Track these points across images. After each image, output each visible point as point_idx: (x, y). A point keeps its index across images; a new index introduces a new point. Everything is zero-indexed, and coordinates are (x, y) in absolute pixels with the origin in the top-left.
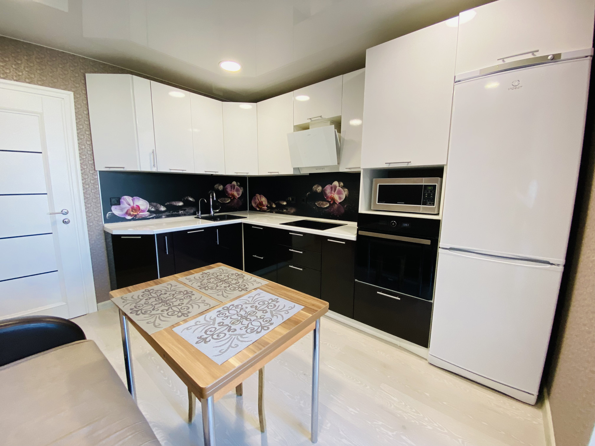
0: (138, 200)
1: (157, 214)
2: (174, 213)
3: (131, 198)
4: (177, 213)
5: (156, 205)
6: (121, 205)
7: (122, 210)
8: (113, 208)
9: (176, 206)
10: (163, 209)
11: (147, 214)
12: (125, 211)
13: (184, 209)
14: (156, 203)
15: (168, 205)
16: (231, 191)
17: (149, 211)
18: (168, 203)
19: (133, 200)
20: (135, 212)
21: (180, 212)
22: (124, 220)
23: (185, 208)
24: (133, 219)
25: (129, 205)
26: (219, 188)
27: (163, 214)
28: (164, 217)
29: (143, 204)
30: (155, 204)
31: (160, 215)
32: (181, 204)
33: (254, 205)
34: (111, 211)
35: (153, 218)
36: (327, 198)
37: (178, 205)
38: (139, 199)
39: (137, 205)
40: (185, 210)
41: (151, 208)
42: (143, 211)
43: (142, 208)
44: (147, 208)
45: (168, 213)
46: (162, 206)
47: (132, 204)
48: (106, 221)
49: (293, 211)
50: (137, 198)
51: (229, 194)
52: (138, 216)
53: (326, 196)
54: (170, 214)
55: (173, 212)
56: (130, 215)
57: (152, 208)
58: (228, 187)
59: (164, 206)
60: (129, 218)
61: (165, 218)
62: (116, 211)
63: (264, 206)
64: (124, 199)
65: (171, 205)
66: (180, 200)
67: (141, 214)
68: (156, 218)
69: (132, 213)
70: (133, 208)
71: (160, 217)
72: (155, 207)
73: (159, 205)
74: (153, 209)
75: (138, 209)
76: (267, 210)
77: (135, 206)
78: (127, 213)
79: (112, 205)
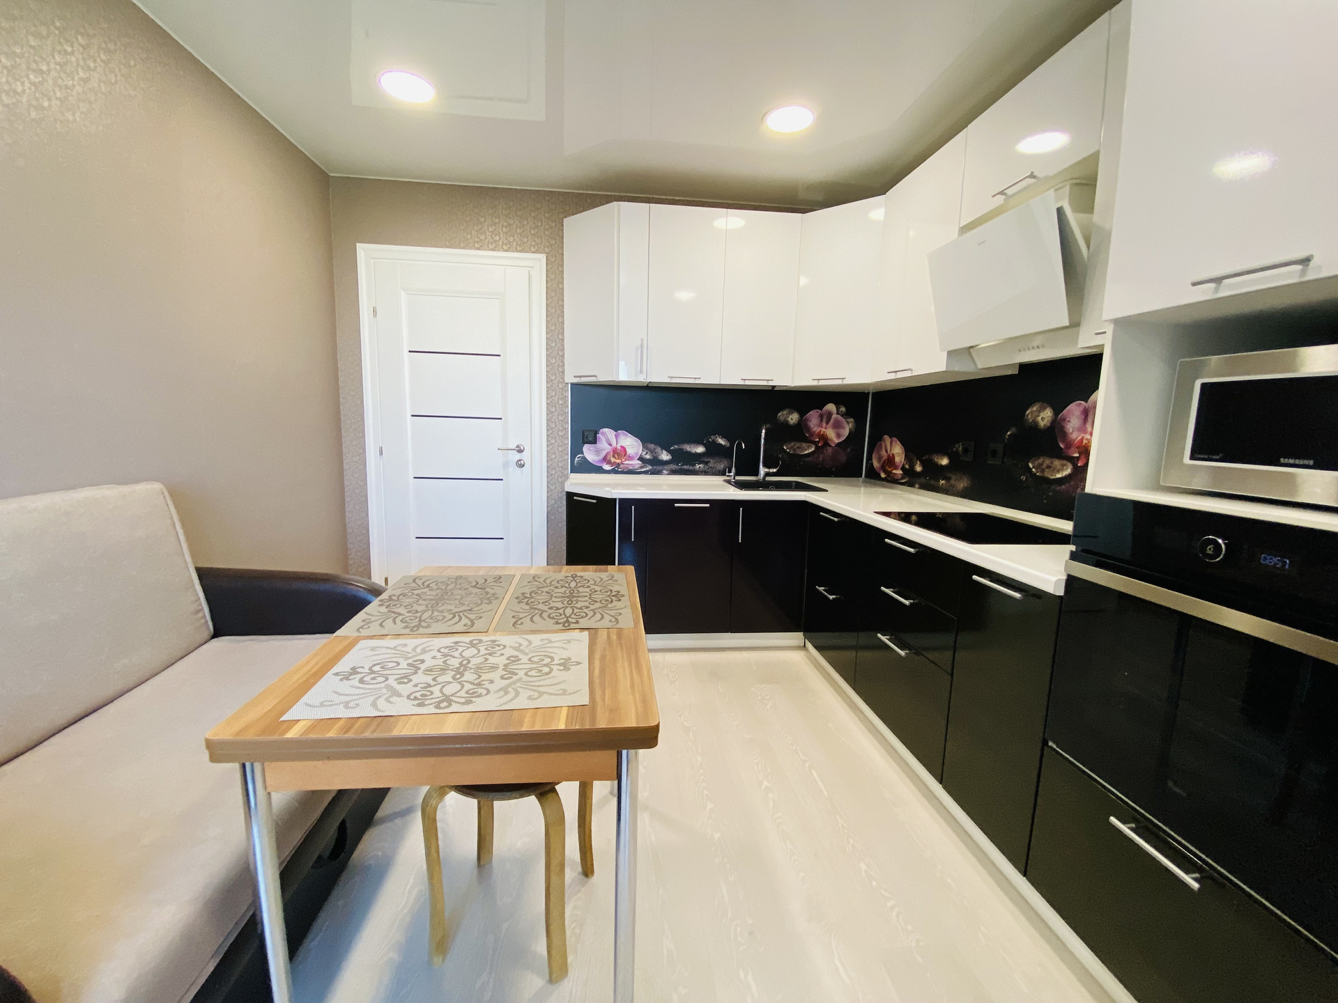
0: (624, 437)
1: (655, 467)
2: (685, 467)
3: (613, 433)
4: (691, 468)
5: (654, 449)
6: (598, 445)
7: (598, 452)
8: (586, 448)
9: (690, 453)
10: (665, 456)
11: (636, 463)
12: (604, 454)
13: (706, 460)
14: (655, 444)
15: (675, 450)
16: (820, 425)
17: (641, 459)
18: (676, 446)
19: (617, 437)
20: (618, 459)
21: (697, 466)
22: (599, 470)
23: (708, 460)
24: (614, 471)
25: (610, 445)
26: (789, 419)
27: (665, 467)
28: (665, 472)
29: (631, 444)
30: (652, 446)
31: (660, 468)
32: (700, 449)
33: (876, 464)
34: (583, 453)
35: (646, 473)
36: (1069, 445)
37: (693, 452)
38: (626, 435)
39: (622, 447)
40: (706, 463)
41: (644, 453)
42: (631, 458)
43: (630, 451)
44: (637, 453)
45: (673, 467)
46: (664, 452)
47: (614, 444)
48: (575, 470)
49: (962, 484)
50: (624, 434)
51: (812, 434)
52: (622, 466)
53: (1063, 442)
54: (677, 467)
55: (684, 464)
56: (609, 462)
57: (647, 453)
58: (813, 418)
59: (669, 451)
60: (607, 467)
61: (668, 474)
62: (589, 453)
63: (896, 468)
64: (603, 433)
65: (682, 450)
66: (698, 442)
67: (627, 462)
68: (652, 473)
69: (613, 460)
70: (615, 451)
71: (659, 473)
72: (652, 452)
73: (659, 449)
74: (648, 457)
75: (624, 453)
76: (902, 478)
77: (619, 447)
78: (605, 459)
79: (584, 443)
